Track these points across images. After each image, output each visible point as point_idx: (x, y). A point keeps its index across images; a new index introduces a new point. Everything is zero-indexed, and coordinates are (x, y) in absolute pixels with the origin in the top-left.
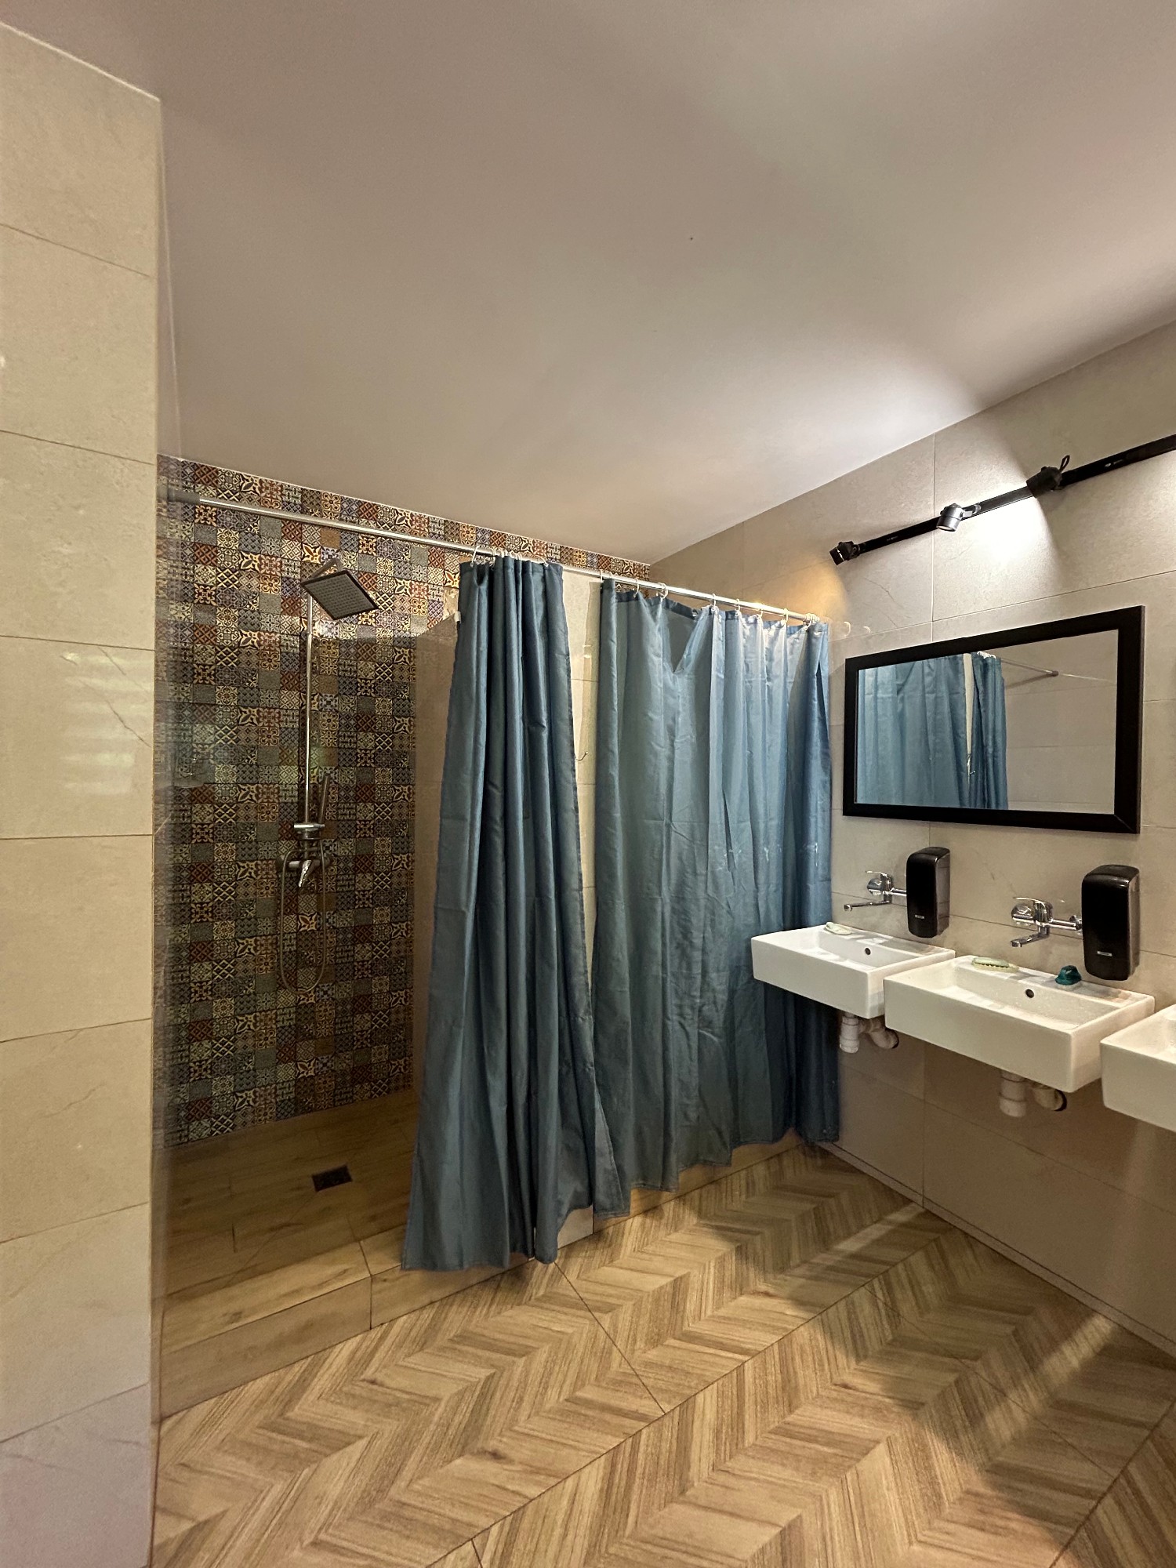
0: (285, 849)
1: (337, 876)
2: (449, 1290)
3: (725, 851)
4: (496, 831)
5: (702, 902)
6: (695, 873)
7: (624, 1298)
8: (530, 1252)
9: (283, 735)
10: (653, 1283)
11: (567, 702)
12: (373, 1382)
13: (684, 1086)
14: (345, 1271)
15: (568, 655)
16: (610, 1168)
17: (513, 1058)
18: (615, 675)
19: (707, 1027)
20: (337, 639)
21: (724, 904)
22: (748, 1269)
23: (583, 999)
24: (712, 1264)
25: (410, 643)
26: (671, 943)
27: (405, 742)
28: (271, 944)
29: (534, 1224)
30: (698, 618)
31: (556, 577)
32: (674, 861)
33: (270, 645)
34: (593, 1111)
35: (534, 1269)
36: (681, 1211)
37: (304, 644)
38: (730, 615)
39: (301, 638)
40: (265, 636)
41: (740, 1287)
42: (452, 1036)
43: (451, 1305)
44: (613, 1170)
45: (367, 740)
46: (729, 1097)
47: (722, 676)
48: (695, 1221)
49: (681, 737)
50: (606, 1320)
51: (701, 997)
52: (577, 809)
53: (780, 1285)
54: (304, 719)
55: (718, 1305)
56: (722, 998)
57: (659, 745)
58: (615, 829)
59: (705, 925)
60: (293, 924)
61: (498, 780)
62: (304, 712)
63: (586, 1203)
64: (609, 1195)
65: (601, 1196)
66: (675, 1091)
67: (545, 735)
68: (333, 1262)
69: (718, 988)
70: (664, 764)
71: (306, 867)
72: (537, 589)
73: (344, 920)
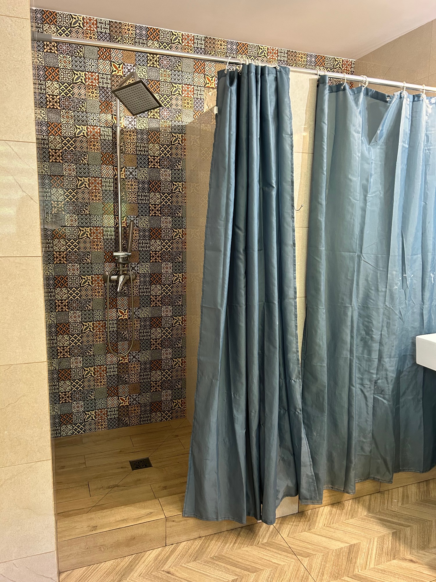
0: (109, 268)
1: (140, 285)
2: (210, 532)
3: (400, 275)
4: (240, 259)
5: (381, 310)
6: (377, 290)
7: (317, 551)
8: (258, 517)
9: (104, 195)
10: (336, 545)
11: (290, 169)
12: (168, 573)
13: (362, 430)
14: (151, 513)
15: (292, 134)
16: (310, 474)
17: (249, 402)
18: (326, 148)
19: (381, 394)
20: (135, 129)
21: (397, 312)
22: (400, 545)
23: (295, 369)
24: (376, 540)
25: (182, 130)
26: (357, 337)
27: (180, 199)
28: (102, 326)
29: (261, 502)
30: (391, 102)
31: (284, 76)
32: (362, 281)
33: (94, 135)
34: (300, 439)
35: (260, 527)
36: (356, 506)
37: (114, 133)
38: (416, 98)
39: (113, 129)
40: (90, 129)
41: (394, 554)
42: (212, 385)
43: (212, 540)
44: (312, 475)
45: (155, 198)
46: (393, 439)
47: (407, 146)
48: (365, 514)
49: (372, 193)
50: (306, 561)
51: (377, 374)
52: (294, 244)
53: (421, 557)
54: (117, 184)
55: (378, 563)
56: (392, 375)
57: (356, 200)
58: (321, 258)
59: (382, 326)
60: (114, 315)
61: (242, 224)
62: (116, 179)
63: (294, 494)
64: (309, 491)
65: (304, 490)
66: (355, 434)
67: (274, 193)
68: (144, 508)
69: (390, 369)
70: (358, 213)
71: (121, 278)
72: (270, 86)
73: (145, 313)
